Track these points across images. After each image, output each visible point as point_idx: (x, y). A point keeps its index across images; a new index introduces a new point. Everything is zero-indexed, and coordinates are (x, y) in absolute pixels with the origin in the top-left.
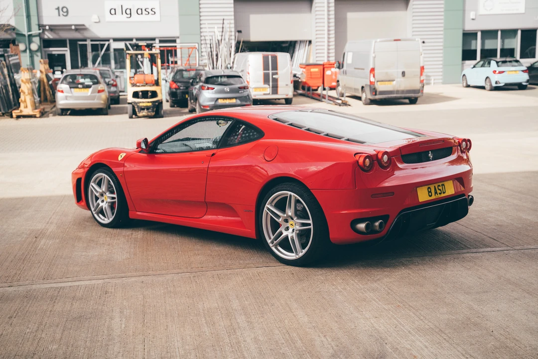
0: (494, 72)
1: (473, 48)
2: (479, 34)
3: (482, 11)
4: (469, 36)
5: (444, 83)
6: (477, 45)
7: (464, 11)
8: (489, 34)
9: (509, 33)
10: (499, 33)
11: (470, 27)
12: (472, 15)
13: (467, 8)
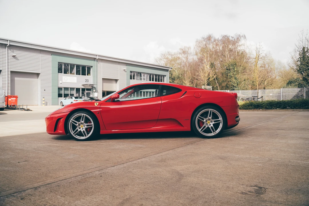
0: (74, 100)
1: (61, 93)
2: (63, 89)
3: (64, 81)
4: (60, 89)
5: (52, 105)
6: (62, 92)
7: (58, 80)
8: (66, 89)
9: (72, 89)
10: (69, 88)
11: (60, 86)
12: (61, 82)
13: (59, 79)
